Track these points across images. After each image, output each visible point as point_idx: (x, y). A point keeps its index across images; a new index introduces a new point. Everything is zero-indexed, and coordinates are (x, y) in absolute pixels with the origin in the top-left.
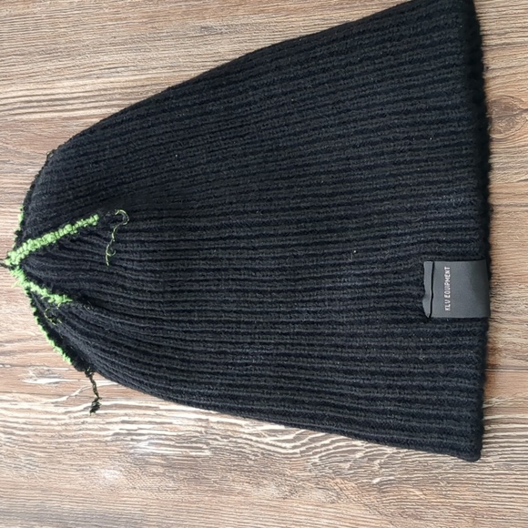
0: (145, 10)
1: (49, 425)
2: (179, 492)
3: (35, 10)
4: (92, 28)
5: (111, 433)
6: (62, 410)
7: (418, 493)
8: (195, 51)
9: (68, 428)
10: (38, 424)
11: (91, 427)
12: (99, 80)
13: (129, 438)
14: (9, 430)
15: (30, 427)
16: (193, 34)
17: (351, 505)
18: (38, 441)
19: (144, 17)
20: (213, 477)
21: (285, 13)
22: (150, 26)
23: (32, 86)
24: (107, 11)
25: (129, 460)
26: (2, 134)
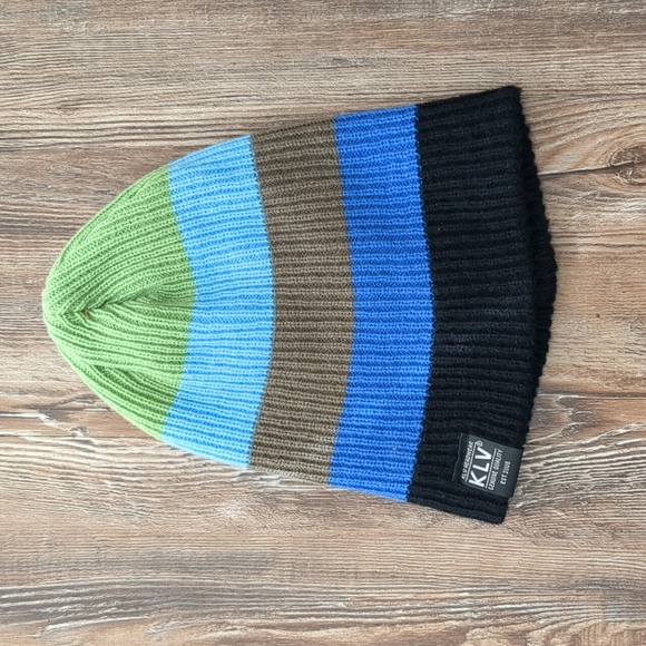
0: (271, 36)
1: (164, 469)
2: (314, 528)
3: (137, 28)
4: (207, 52)
5: (238, 473)
8: (327, 83)
9: (188, 471)
10: (152, 468)
11: (214, 468)
12: (217, 109)
13: (258, 478)
15: (143, 472)
16: (324, 65)
18: (152, 486)
19: (267, 44)
20: (352, 511)
21: (425, 50)
22: (274, 53)
23: (135, 111)
24: (224, 34)
25: (258, 499)
26: (98, 161)
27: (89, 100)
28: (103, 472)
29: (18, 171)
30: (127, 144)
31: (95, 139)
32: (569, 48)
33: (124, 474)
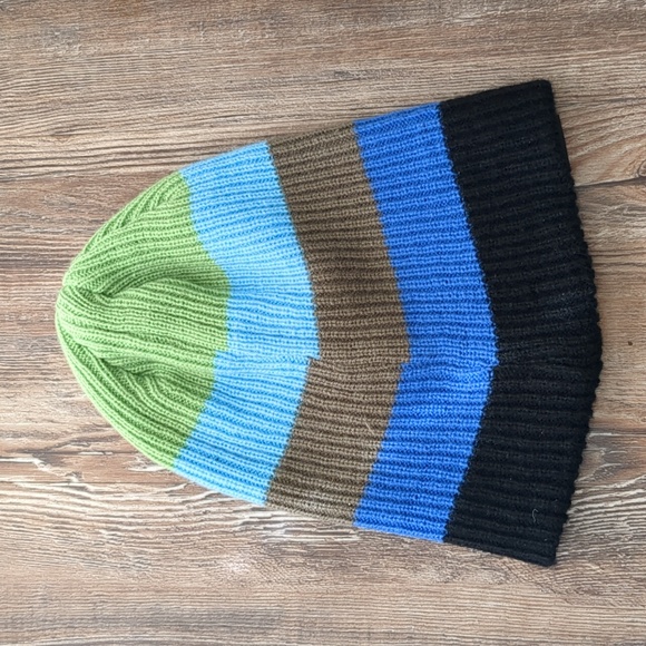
0: (268, 51)
1: (162, 517)
2: (322, 583)
3: (131, 49)
4: (203, 71)
5: (240, 522)
6: (179, 499)
7: (594, 568)
8: (328, 98)
9: (187, 519)
10: (150, 517)
11: (215, 516)
12: (213, 130)
13: (262, 527)
14: (114, 526)
15: (140, 521)
16: (325, 79)
17: (521, 585)
18: (150, 535)
19: (265, 59)
20: (363, 564)
21: (432, 58)
22: (273, 69)
23: (130, 136)
24: (220, 52)
25: (262, 551)
26: (94, 189)
27: (83, 125)
28: (98, 521)
29: (12, 202)
30: (122, 171)
31: (89, 167)
32: (589, 49)
33: (121, 523)
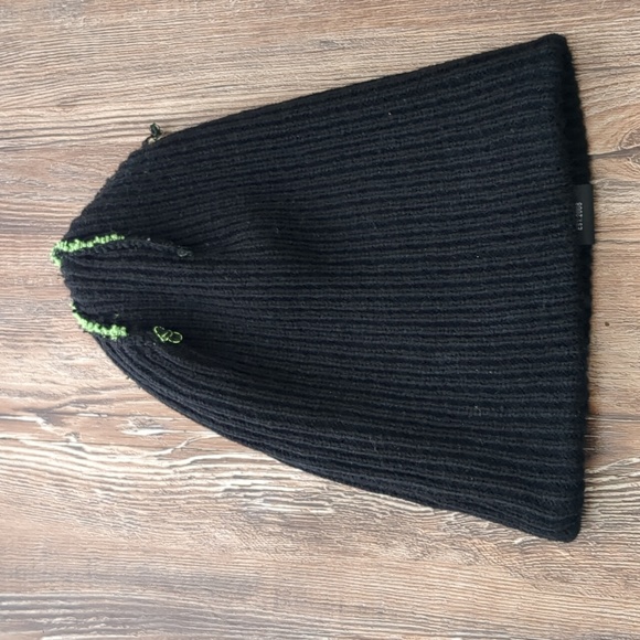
0: (257, 21)
1: (151, 480)
2: (298, 553)
3: (130, 20)
4: (196, 41)
5: (222, 488)
6: (166, 464)
7: (564, 554)
8: (313, 68)
9: (174, 483)
10: (139, 479)
11: (199, 482)
12: (205, 100)
13: (242, 494)
14: (107, 486)
15: (131, 482)
16: (311, 49)
17: (490, 568)
18: (139, 497)
19: (255, 30)
20: (337, 537)
21: (415, 26)
22: (262, 39)
23: (128, 106)
24: (212, 22)
25: (242, 518)
26: (94, 158)
27: (85, 95)
28: (93, 481)
29: (21, 170)
30: (120, 140)
31: (91, 136)
32: (573, 16)
33: (113, 484)
